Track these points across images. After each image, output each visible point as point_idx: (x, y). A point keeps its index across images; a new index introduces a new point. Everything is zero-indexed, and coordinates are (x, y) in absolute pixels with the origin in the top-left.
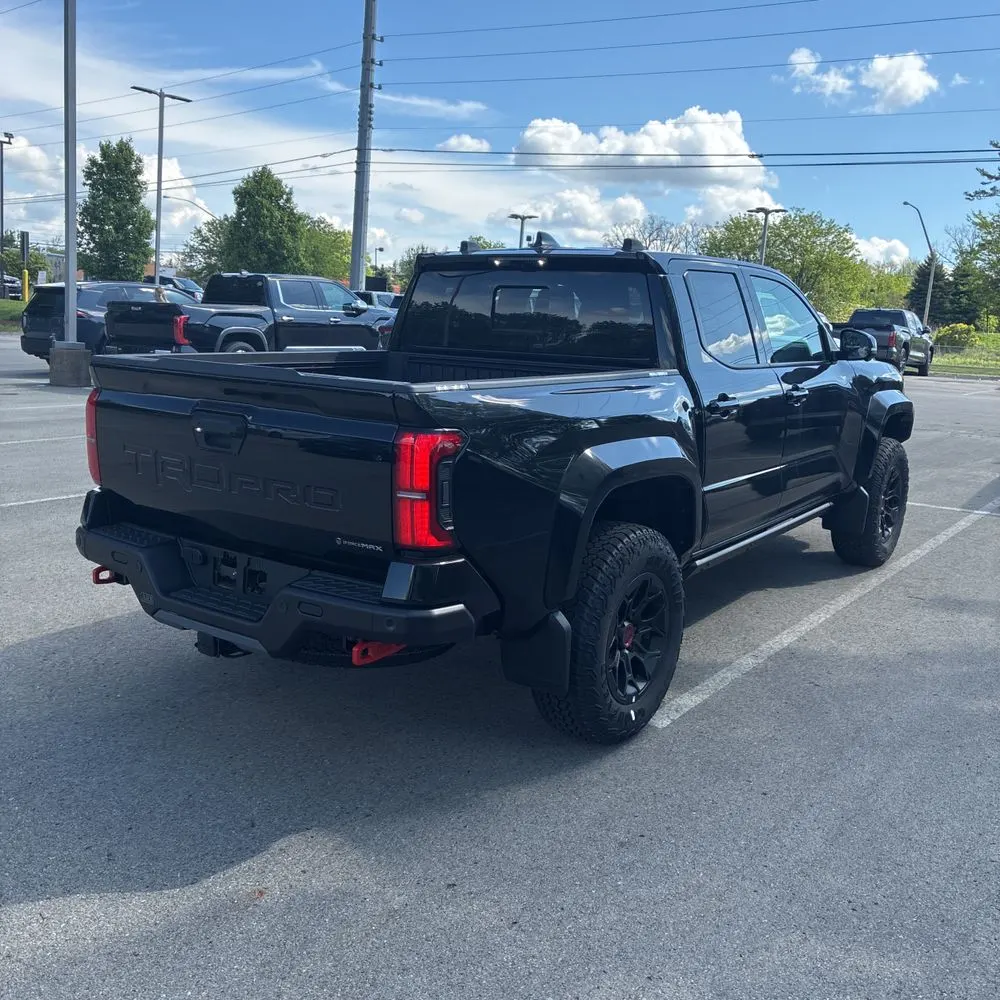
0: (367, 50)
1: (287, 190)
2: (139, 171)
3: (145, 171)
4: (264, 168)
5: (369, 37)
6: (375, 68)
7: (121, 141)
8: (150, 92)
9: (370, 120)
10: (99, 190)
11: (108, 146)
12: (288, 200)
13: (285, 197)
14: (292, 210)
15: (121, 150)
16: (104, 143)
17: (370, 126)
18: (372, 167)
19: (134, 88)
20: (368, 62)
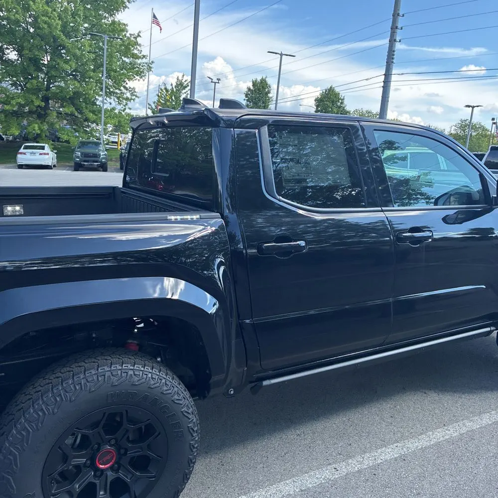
0: (394, 21)
1: (342, 98)
2: (269, 92)
3: (271, 91)
4: (331, 87)
5: (396, 15)
6: (398, 31)
7: (262, 78)
8: (276, 53)
9: (393, 59)
10: (250, 102)
11: (256, 81)
12: (342, 103)
13: (340, 101)
14: (344, 108)
15: (261, 82)
16: (254, 80)
17: (392, 62)
18: (392, 84)
19: (268, 52)
20: (394, 28)
